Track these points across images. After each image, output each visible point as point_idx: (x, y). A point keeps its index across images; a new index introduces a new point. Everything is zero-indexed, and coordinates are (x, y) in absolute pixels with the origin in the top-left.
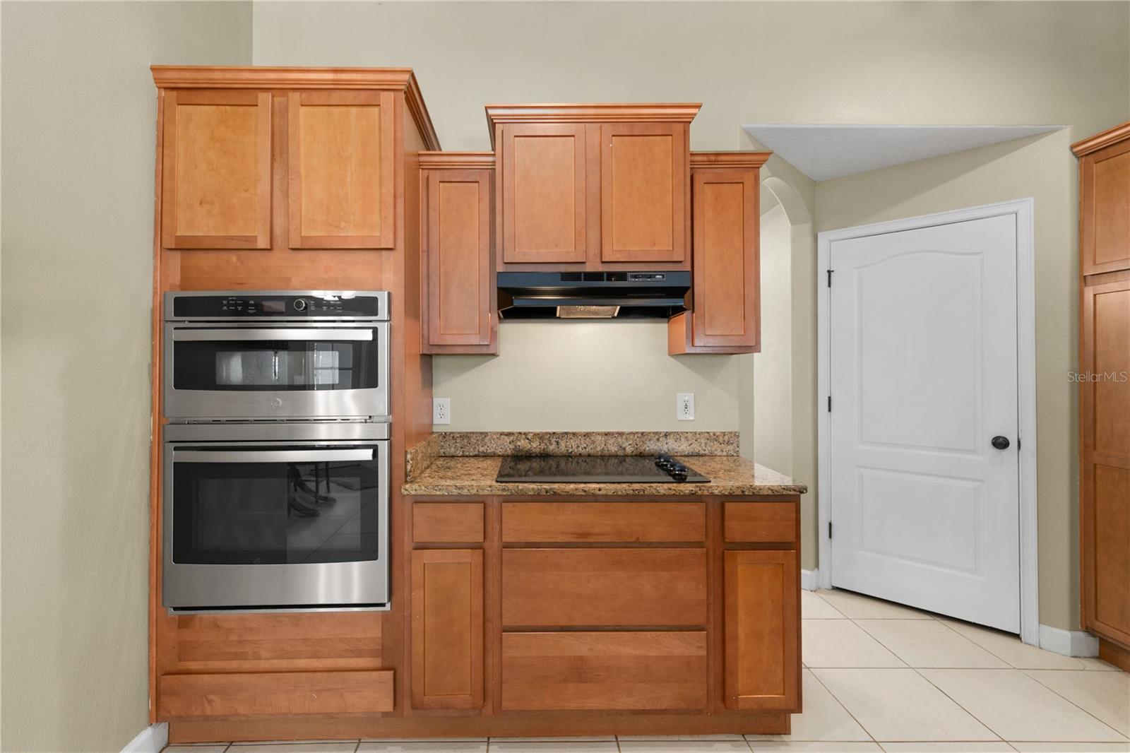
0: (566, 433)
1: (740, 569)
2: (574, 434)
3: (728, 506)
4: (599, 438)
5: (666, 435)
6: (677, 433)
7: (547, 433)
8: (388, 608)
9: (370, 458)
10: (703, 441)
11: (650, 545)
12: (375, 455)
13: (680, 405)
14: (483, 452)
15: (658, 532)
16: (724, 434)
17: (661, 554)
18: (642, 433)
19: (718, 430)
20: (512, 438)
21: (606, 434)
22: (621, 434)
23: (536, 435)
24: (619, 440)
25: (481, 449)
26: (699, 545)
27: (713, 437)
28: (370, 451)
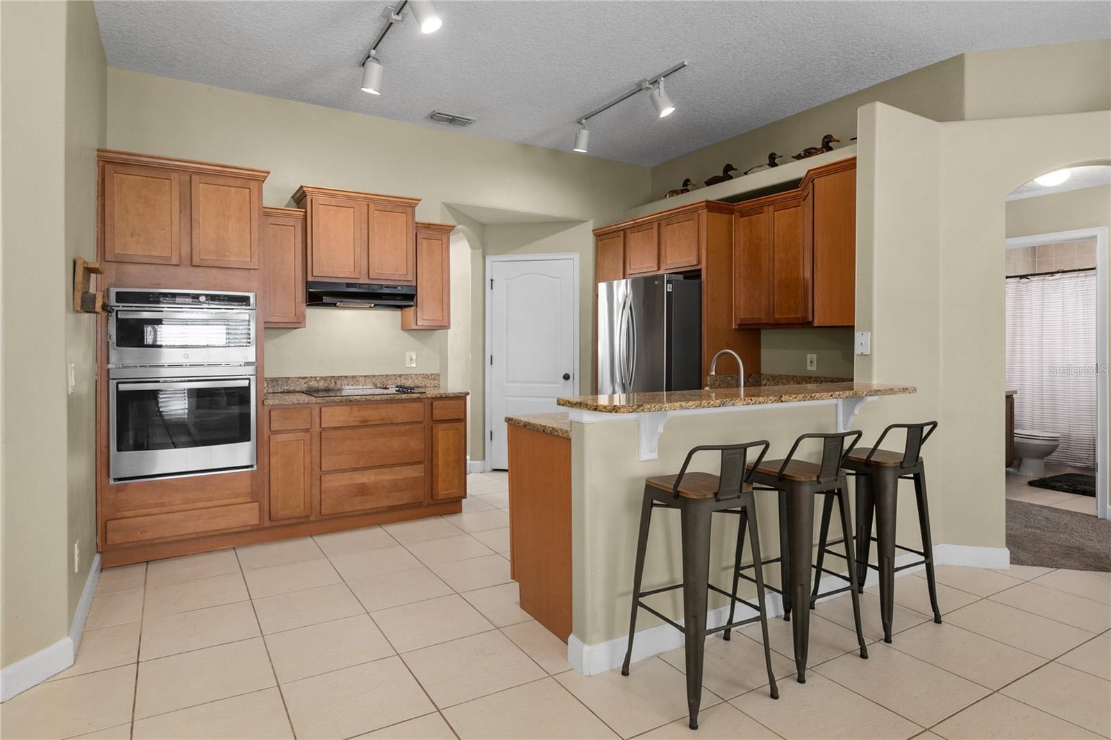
0: (341, 377)
1: (440, 433)
2: (346, 377)
3: (435, 403)
4: (361, 378)
5: (400, 376)
6: (406, 375)
7: (328, 377)
8: (255, 467)
9: (247, 385)
10: (421, 379)
11: (397, 424)
12: (249, 384)
13: (408, 359)
14: (287, 390)
15: (401, 418)
16: (432, 374)
17: (403, 428)
18: (387, 375)
19: (428, 373)
20: (306, 380)
21: (365, 376)
22: (374, 376)
23: (322, 378)
24: (373, 379)
25: (286, 388)
26: (420, 422)
27: (426, 377)
28: (248, 381)
